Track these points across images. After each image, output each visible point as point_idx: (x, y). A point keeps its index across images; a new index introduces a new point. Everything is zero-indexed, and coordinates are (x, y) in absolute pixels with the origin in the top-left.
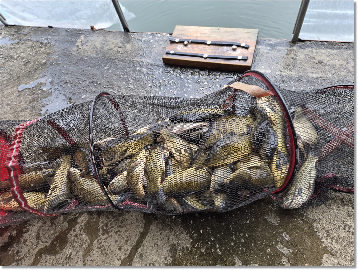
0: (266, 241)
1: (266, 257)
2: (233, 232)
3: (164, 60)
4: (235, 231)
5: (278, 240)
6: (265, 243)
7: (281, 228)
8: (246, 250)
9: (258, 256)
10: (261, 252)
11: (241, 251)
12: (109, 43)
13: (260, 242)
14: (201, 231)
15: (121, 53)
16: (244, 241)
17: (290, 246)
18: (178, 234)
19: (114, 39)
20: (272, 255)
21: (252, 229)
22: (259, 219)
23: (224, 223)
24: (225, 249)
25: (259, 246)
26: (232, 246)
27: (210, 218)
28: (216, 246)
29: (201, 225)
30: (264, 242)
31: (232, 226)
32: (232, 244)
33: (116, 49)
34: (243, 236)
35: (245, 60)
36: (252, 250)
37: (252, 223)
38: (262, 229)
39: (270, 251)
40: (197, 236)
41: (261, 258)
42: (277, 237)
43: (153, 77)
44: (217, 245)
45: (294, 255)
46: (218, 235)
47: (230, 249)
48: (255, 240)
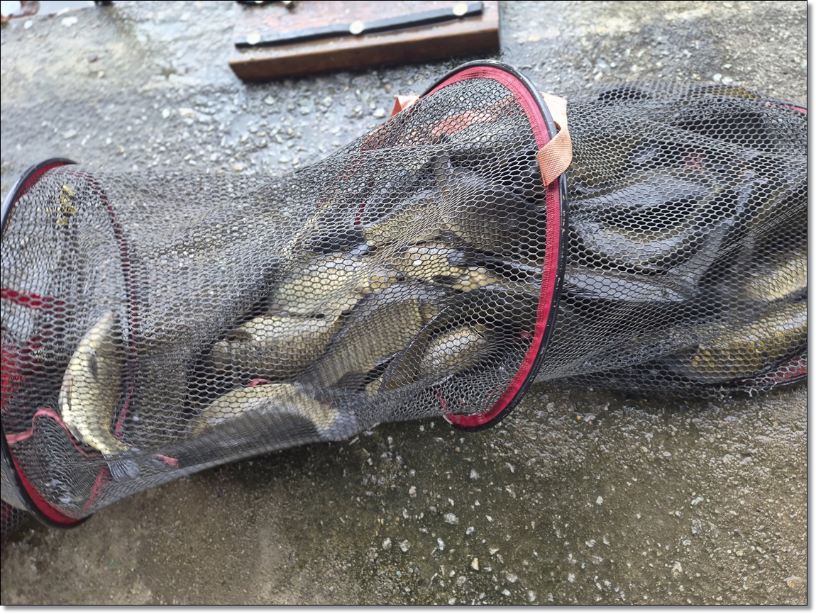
0: (664, 544)
1: (674, 588)
2: (567, 543)
3: (237, 68)
4: (568, 539)
5: (694, 532)
6: (661, 549)
7: (694, 494)
8: (614, 586)
9: (651, 595)
10: (657, 579)
11: (602, 593)
12: (58, 53)
13: (647, 550)
14: (475, 565)
15: (103, 77)
16: (601, 560)
17: (731, 538)
18: (410, 592)
19: (70, 38)
20: (690, 581)
21: (615, 519)
22: (629, 484)
23: (533, 523)
24: (554, 599)
25: (647, 565)
26: (574, 583)
27: (490, 518)
28: (527, 597)
29: (470, 547)
30: (658, 548)
31: (560, 526)
32: (571, 577)
33: (83, 67)
34: (595, 546)
35: (476, 14)
36: (632, 582)
37: (610, 500)
38: (643, 511)
39: (680, 570)
40: (466, 583)
41: (661, 597)
42: (691, 524)
43: (216, 130)
44: (531, 594)
45: (750, 563)
46: (526, 563)
47: (568, 594)
48: (633, 549)
